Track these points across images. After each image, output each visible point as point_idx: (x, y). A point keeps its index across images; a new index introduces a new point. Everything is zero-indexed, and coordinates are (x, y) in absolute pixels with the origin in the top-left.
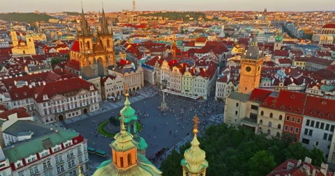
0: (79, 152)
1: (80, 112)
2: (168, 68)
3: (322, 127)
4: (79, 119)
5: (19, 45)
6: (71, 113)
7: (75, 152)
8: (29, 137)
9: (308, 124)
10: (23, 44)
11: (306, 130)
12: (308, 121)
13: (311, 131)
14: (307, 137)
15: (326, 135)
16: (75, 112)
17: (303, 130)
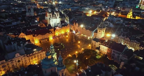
0: (43, 54)
1: (46, 40)
2: (78, 26)
3: (117, 54)
4: (46, 42)
5: (28, 12)
6: (44, 40)
7: (42, 54)
8: (31, 49)
9: (113, 52)
10: (29, 11)
11: (113, 54)
12: (114, 51)
13: (114, 54)
14: (113, 56)
15: (118, 56)
16: (45, 40)
17: (112, 53)
